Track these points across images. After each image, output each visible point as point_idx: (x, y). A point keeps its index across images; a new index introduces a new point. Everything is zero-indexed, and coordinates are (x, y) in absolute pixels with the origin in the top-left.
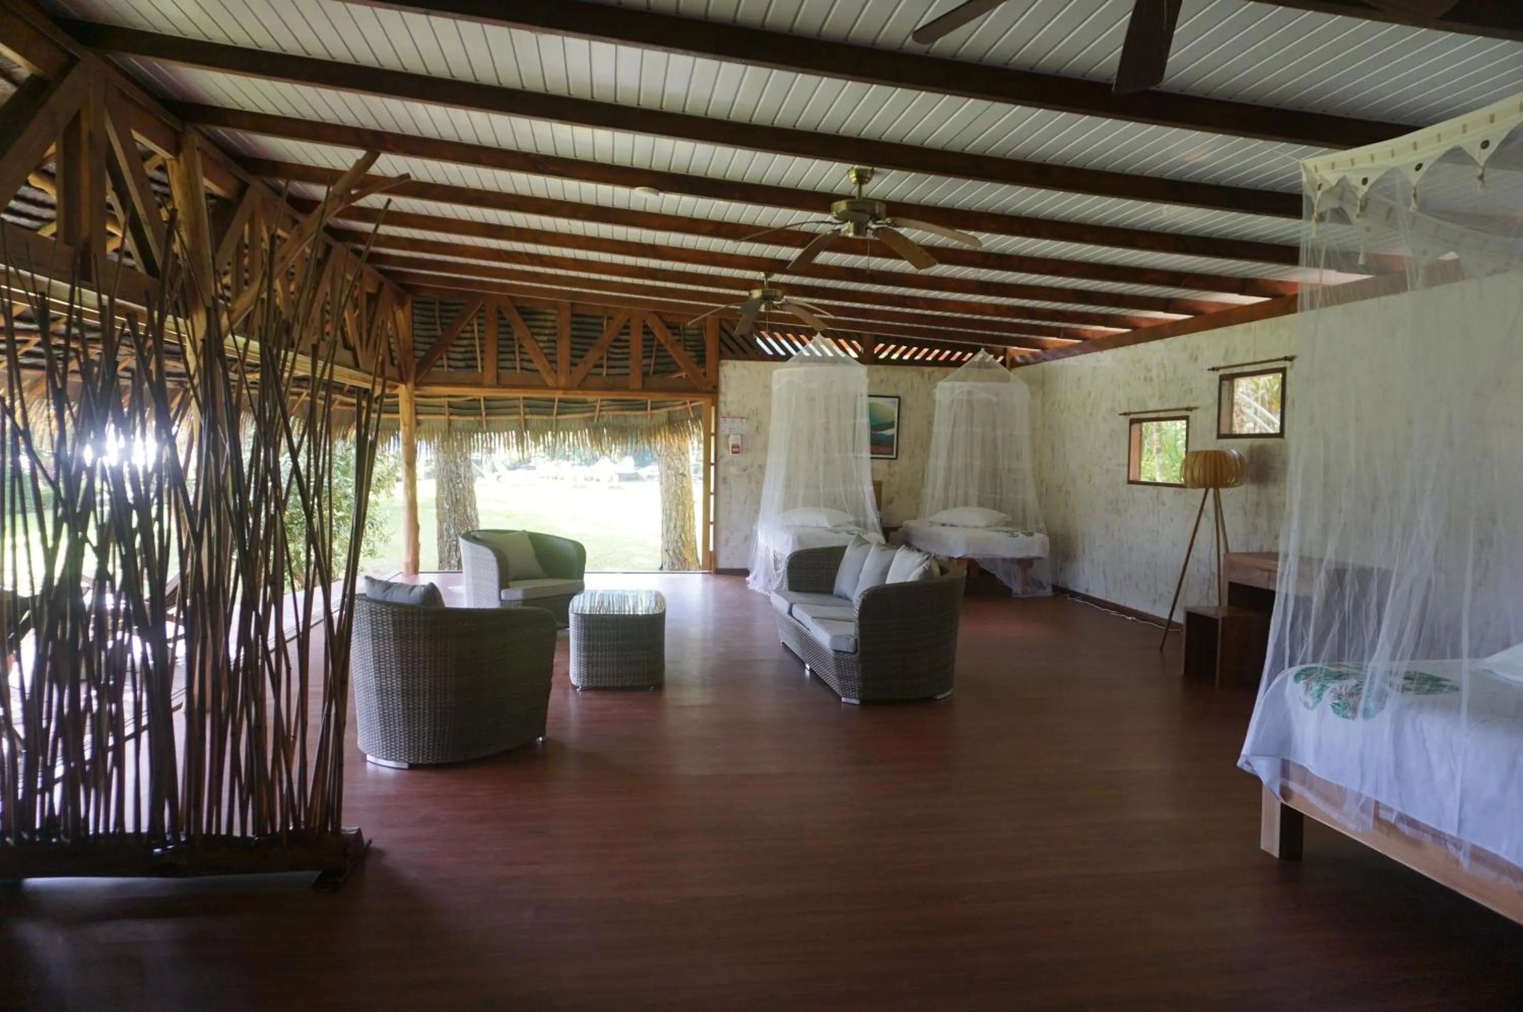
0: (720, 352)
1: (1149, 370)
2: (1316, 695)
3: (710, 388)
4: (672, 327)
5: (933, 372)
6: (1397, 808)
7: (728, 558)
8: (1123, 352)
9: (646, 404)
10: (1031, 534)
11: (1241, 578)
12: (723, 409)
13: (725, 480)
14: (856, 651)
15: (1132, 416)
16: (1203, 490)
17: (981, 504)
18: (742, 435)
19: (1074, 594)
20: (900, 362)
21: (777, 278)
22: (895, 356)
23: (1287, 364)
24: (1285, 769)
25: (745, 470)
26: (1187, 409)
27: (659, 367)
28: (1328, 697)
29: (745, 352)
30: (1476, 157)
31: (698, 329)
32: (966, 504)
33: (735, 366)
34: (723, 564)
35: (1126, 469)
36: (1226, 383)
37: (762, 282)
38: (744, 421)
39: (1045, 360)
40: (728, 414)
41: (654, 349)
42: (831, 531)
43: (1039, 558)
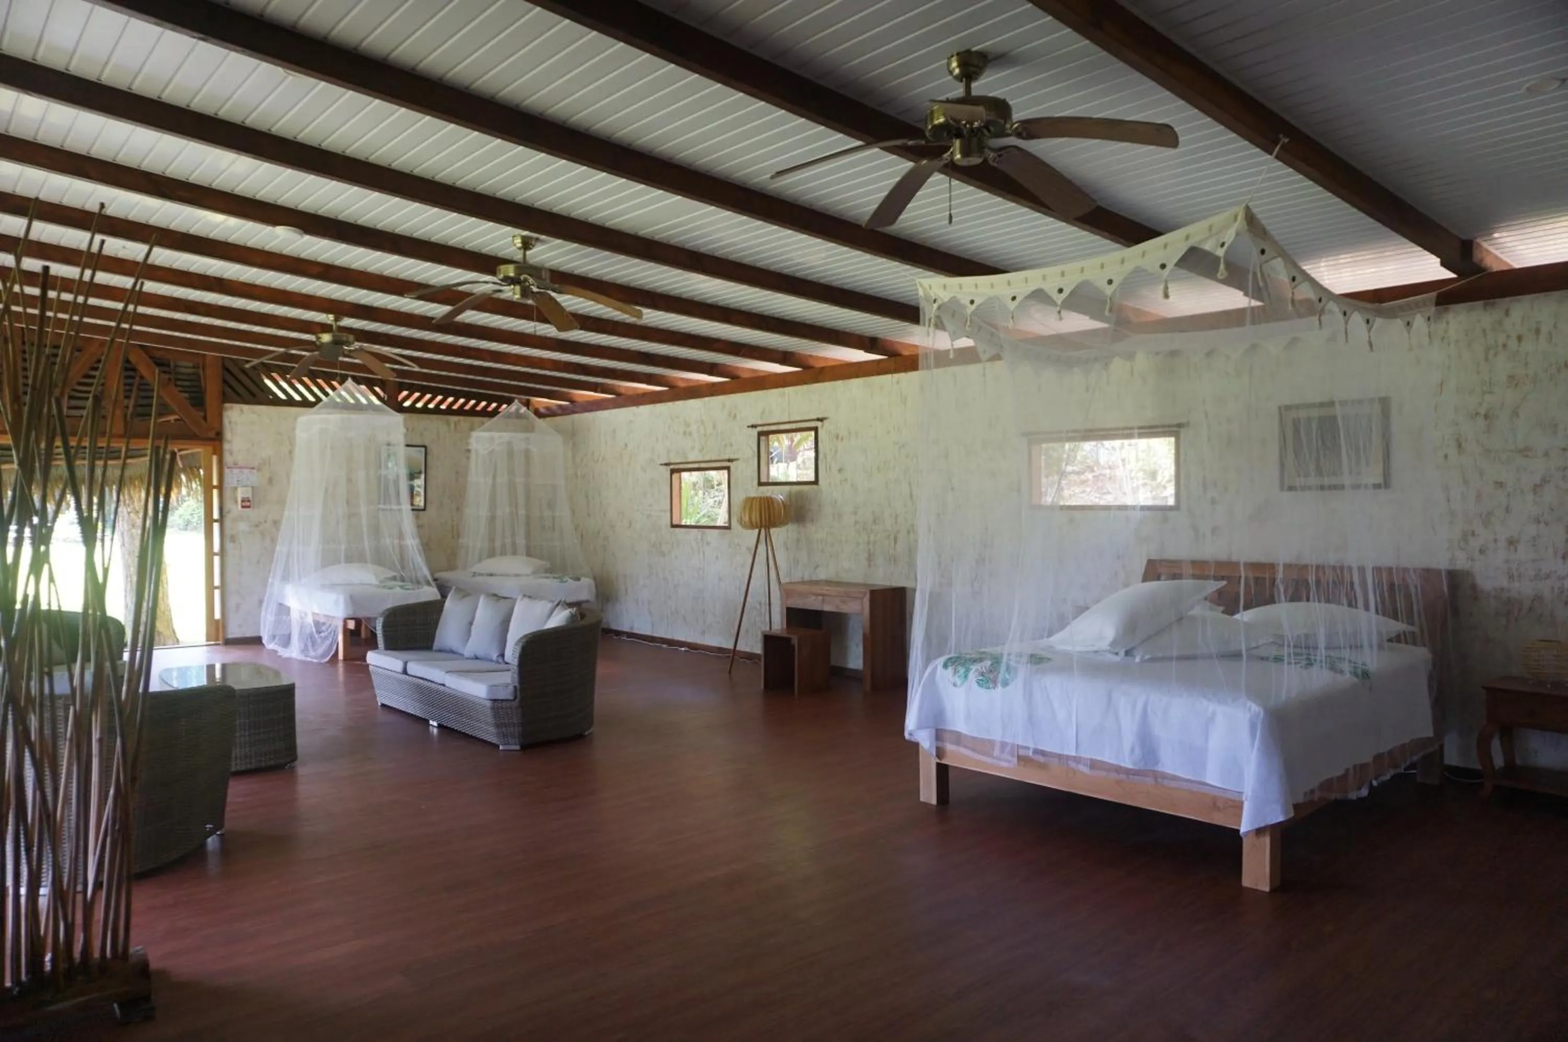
0: (224, 394)
1: (688, 425)
2: (963, 675)
3: (212, 434)
4: (161, 363)
5: (459, 421)
6: (1032, 745)
7: (240, 626)
8: (660, 407)
9: (120, 451)
10: (578, 579)
11: (798, 603)
12: (228, 459)
13: (233, 539)
14: (515, 698)
15: (672, 467)
16: (757, 530)
17: (529, 554)
18: (253, 487)
19: (618, 633)
20: (425, 410)
21: (347, 322)
22: (419, 405)
23: (819, 424)
24: (939, 735)
25: (257, 526)
26: (730, 460)
27: (139, 410)
28: (972, 676)
29: (253, 395)
30: (1055, 298)
31: (194, 367)
32: (515, 553)
33: (242, 411)
34: (234, 632)
35: (669, 514)
36: (763, 438)
37: (331, 326)
38: (255, 471)
39: (574, 412)
40: (236, 464)
41: (135, 389)
42: (378, 586)
43: (587, 601)
